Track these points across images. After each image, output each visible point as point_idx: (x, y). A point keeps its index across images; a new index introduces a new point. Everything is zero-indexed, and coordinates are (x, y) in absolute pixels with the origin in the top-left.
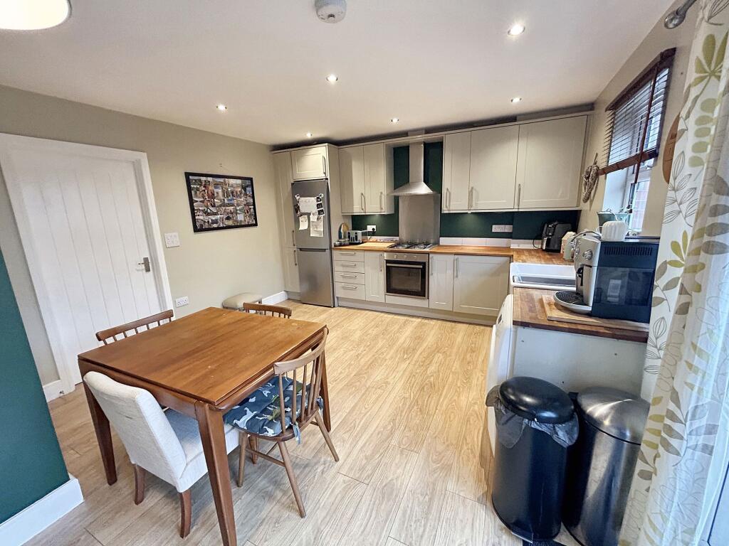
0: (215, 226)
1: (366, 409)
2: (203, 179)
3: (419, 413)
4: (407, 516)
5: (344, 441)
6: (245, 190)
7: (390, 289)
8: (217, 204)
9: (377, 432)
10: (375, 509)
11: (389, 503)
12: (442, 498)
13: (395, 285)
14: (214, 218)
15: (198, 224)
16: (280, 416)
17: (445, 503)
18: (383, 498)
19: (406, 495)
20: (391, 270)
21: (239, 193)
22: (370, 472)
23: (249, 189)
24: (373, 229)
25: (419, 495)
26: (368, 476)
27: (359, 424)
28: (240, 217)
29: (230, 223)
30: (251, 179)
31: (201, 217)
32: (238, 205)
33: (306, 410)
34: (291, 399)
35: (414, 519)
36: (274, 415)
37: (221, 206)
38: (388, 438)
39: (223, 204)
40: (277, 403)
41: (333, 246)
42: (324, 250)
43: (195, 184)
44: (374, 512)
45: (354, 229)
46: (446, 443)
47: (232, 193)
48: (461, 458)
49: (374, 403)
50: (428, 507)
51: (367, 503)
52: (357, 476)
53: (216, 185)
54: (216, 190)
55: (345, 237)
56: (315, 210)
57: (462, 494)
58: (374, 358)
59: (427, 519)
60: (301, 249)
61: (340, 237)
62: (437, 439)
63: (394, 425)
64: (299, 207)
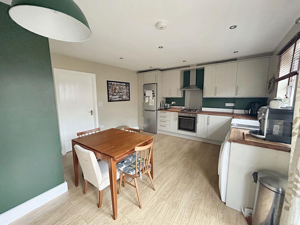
0: (115, 100)
1: (167, 173)
2: (113, 83)
3: (189, 177)
4: (182, 216)
5: (158, 184)
6: (127, 87)
7: (180, 128)
8: (116, 92)
9: (171, 182)
10: (169, 210)
11: (175, 209)
12: (197, 211)
13: (182, 126)
14: (115, 97)
15: (109, 99)
16: (135, 168)
17: (198, 214)
18: (172, 207)
19: (182, 208)
20: (181, 120)
21: (124, 88)
22: (167, 197)
23: (128, 87)
24: (174, 103)
25: (187, 209)
26: (167, 198)
27: (164, 178)
28: (124, 97)
29: (120, 99)
30: (129, 83)
31: (111, 97)
32: (124, 93)
33: (145, 168)
34: (139, 163)
35: (184, 217)
36: (133, 167)
37: (118, 93)
38: (176, 185)
39: (119, 92)
40: (134, 164)
41: (158, 109)
42: (154, 111)
43: (110, 85)
44: (168, 212)
45: (166, 103)
46: (200, 191)
47: (122, 88)
48: (206, 197)
49: (171, 171)
50: (191, 214)
51: (166, 208)
52: (163, 197)
53: (117, 85)
54: (116, 87)
55: (162, 107)
56: (152, 95)
57: (206, 211)
58: (172, 154)
59: (190, 218)
60: (145, 110)
61: (161, 106)
62: (196, 189)
63: (179, 180)
64: (145, 94)
